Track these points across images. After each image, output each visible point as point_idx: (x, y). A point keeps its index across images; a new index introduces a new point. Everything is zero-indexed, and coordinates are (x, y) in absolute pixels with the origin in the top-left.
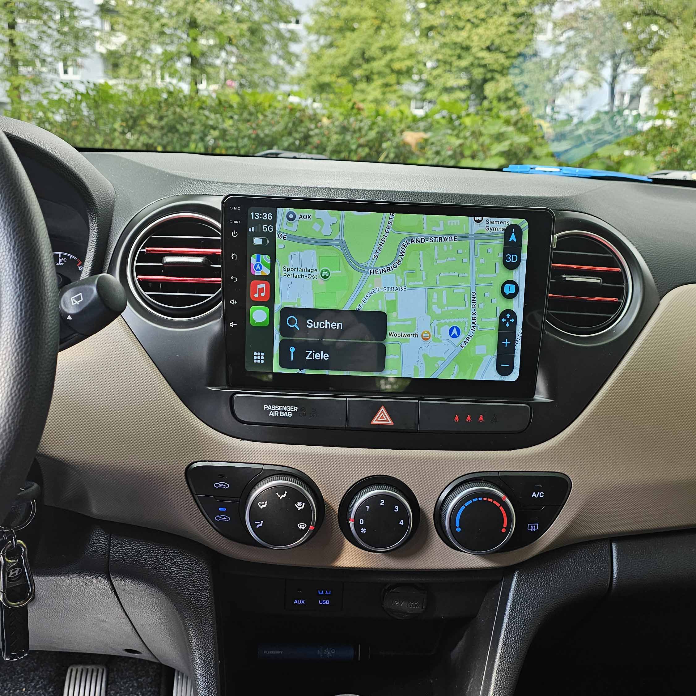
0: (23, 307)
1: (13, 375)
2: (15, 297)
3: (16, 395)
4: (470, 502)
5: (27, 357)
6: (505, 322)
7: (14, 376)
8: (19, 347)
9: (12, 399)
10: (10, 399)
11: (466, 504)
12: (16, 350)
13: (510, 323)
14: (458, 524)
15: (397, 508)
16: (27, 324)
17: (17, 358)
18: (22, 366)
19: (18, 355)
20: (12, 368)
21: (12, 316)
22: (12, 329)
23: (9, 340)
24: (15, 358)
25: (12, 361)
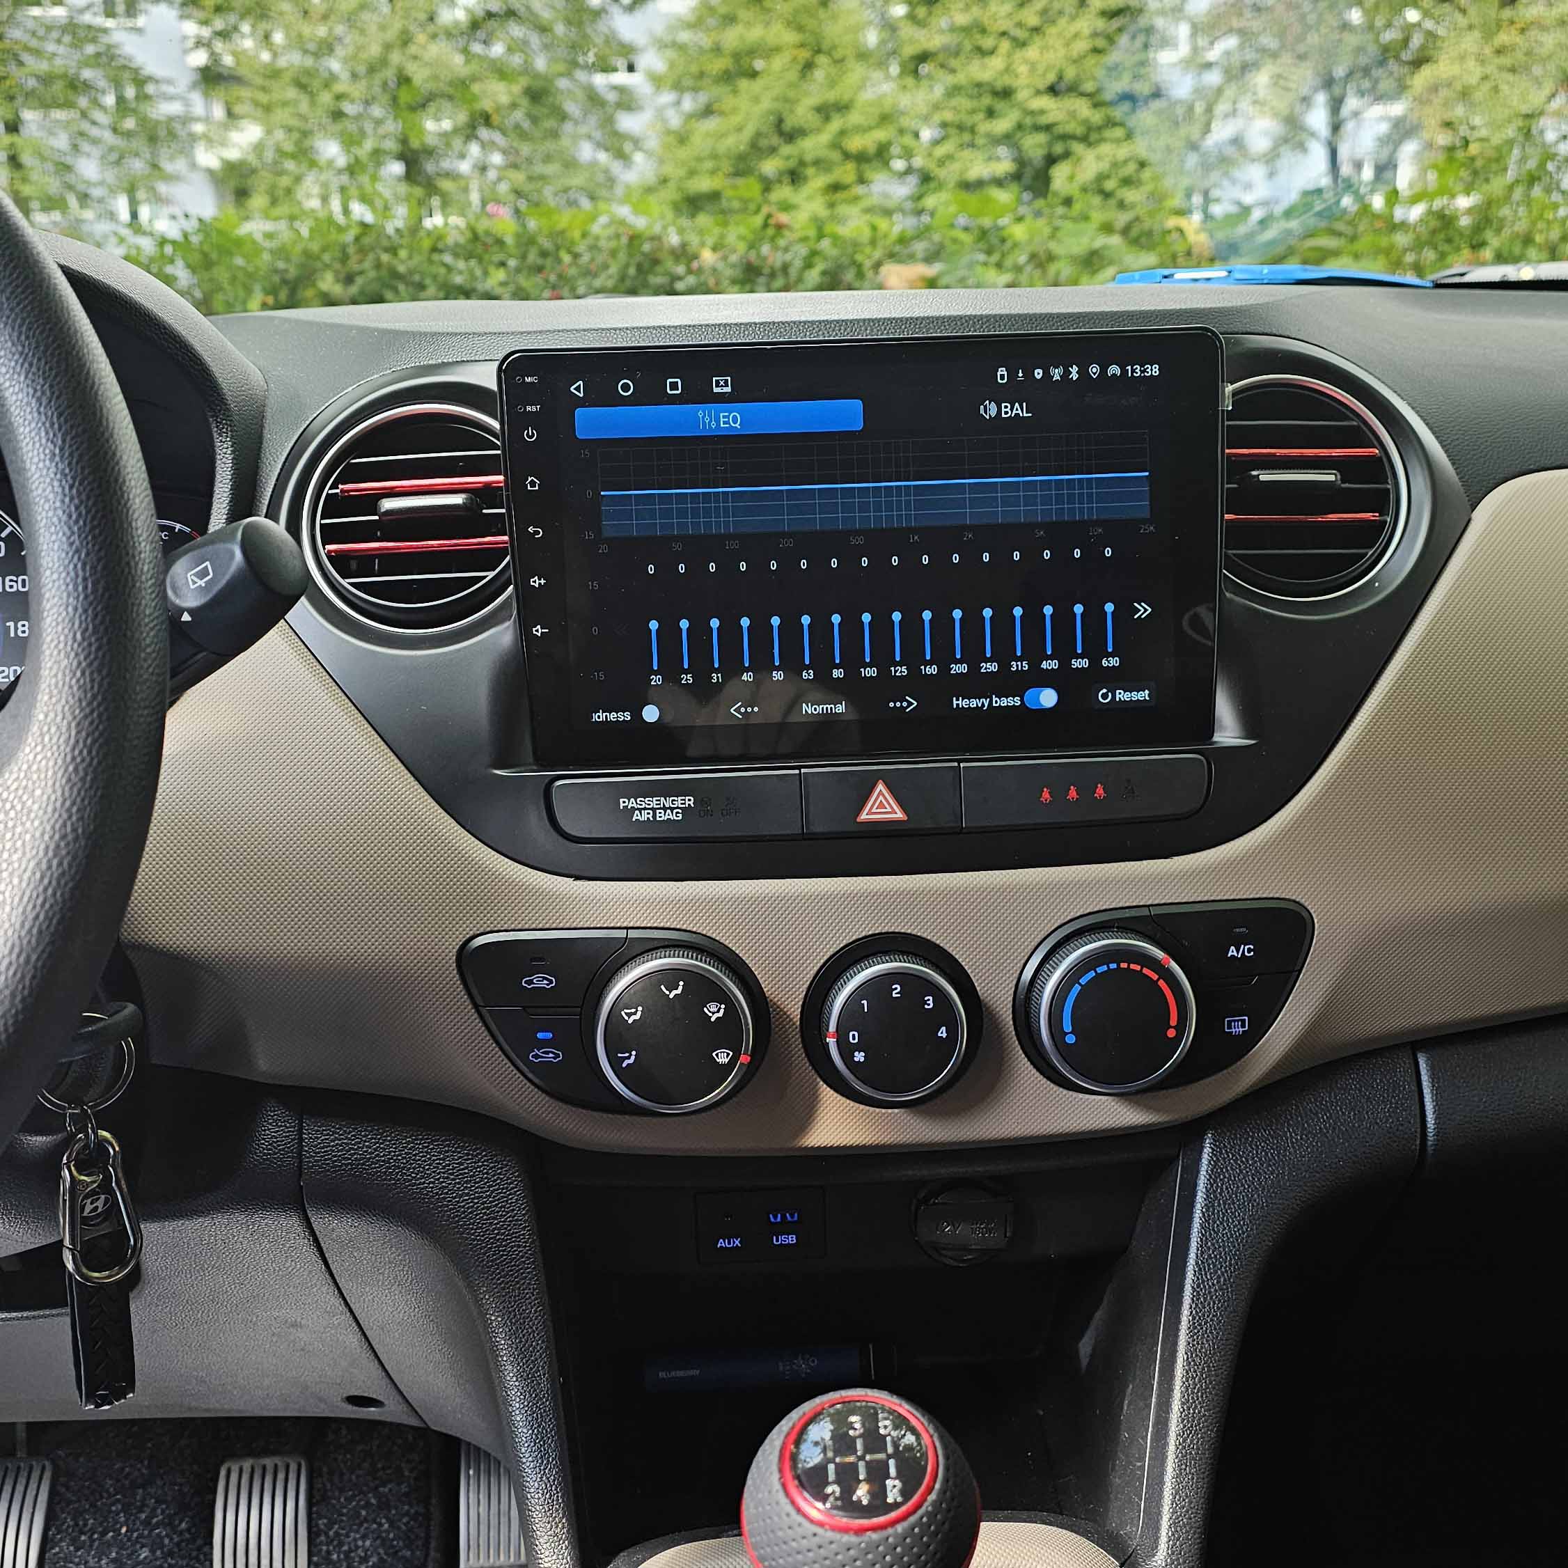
0: (88, 574)
2: (70, 554)
3: (83, 760)
4: (1092, 974)
5: (102, 679)
7: (78, 719)
11: (1083, 981)
14: (1068, 1027)
15: (930, 1000)
16: (99, 608)
17: (82, 682)
21: (65, 594)
22: (67, 621)
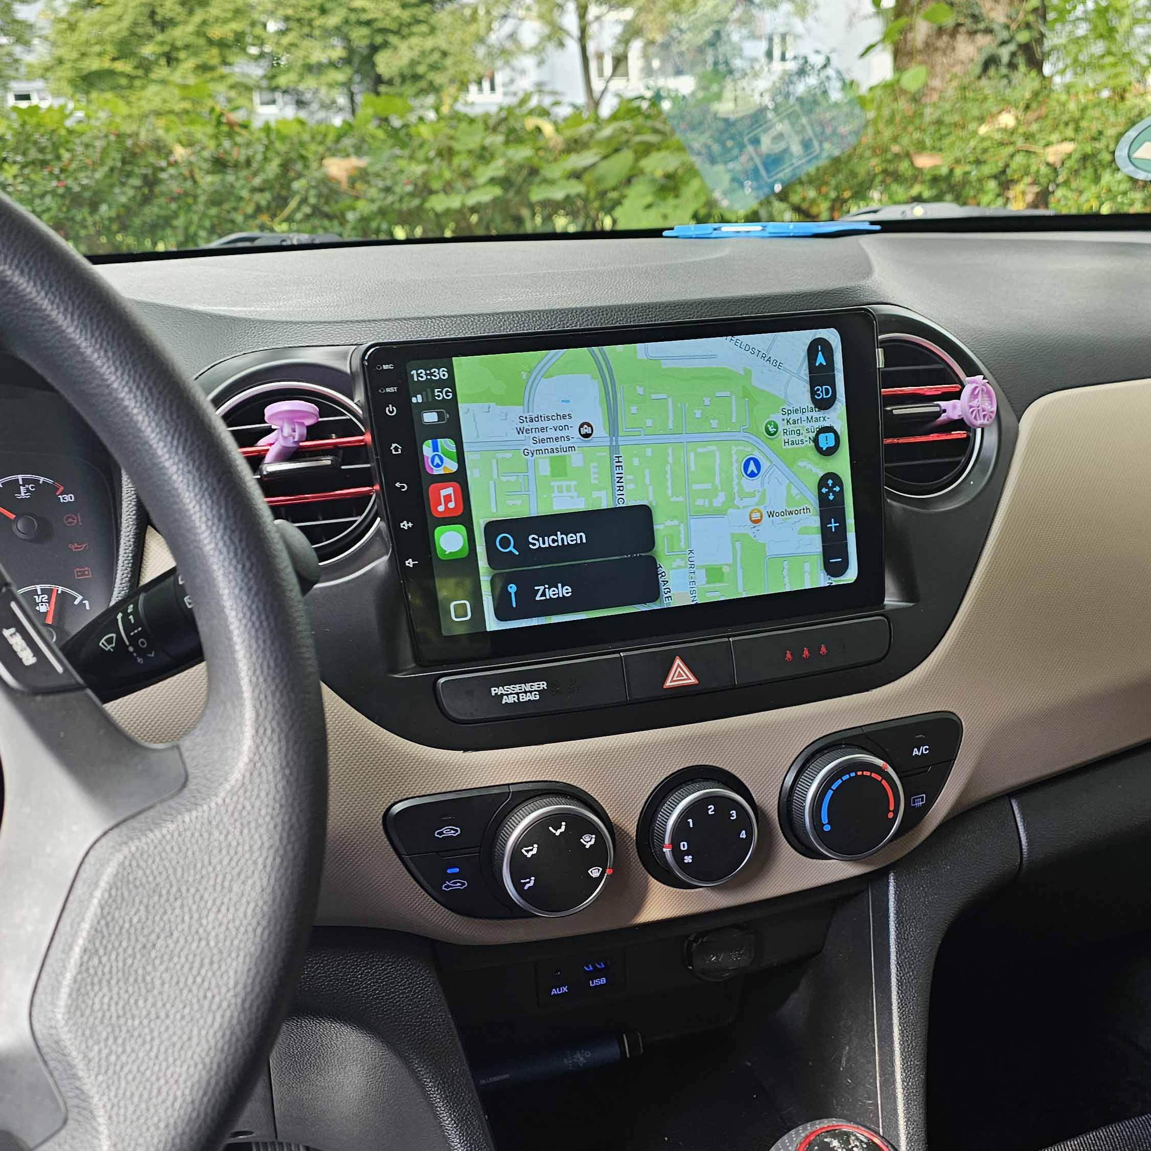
1: (282, 730)
4: (840, 782)
6: (827, 494)
8: (282, 681)
9: (291, 773)
10: (287, 771)
11: (834, 787)
12: (277, 687)
13: (834, 493)
14: (825, 820)
15: (734, 813)
18: (293, 711)
19: (282, 695)
20: (277, 717)
23: (258, 672)
24: (279, 700)
25: (274, 705)
